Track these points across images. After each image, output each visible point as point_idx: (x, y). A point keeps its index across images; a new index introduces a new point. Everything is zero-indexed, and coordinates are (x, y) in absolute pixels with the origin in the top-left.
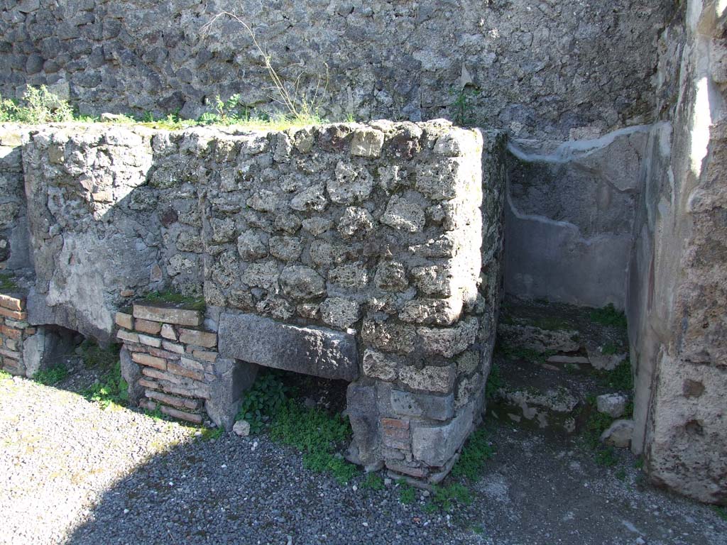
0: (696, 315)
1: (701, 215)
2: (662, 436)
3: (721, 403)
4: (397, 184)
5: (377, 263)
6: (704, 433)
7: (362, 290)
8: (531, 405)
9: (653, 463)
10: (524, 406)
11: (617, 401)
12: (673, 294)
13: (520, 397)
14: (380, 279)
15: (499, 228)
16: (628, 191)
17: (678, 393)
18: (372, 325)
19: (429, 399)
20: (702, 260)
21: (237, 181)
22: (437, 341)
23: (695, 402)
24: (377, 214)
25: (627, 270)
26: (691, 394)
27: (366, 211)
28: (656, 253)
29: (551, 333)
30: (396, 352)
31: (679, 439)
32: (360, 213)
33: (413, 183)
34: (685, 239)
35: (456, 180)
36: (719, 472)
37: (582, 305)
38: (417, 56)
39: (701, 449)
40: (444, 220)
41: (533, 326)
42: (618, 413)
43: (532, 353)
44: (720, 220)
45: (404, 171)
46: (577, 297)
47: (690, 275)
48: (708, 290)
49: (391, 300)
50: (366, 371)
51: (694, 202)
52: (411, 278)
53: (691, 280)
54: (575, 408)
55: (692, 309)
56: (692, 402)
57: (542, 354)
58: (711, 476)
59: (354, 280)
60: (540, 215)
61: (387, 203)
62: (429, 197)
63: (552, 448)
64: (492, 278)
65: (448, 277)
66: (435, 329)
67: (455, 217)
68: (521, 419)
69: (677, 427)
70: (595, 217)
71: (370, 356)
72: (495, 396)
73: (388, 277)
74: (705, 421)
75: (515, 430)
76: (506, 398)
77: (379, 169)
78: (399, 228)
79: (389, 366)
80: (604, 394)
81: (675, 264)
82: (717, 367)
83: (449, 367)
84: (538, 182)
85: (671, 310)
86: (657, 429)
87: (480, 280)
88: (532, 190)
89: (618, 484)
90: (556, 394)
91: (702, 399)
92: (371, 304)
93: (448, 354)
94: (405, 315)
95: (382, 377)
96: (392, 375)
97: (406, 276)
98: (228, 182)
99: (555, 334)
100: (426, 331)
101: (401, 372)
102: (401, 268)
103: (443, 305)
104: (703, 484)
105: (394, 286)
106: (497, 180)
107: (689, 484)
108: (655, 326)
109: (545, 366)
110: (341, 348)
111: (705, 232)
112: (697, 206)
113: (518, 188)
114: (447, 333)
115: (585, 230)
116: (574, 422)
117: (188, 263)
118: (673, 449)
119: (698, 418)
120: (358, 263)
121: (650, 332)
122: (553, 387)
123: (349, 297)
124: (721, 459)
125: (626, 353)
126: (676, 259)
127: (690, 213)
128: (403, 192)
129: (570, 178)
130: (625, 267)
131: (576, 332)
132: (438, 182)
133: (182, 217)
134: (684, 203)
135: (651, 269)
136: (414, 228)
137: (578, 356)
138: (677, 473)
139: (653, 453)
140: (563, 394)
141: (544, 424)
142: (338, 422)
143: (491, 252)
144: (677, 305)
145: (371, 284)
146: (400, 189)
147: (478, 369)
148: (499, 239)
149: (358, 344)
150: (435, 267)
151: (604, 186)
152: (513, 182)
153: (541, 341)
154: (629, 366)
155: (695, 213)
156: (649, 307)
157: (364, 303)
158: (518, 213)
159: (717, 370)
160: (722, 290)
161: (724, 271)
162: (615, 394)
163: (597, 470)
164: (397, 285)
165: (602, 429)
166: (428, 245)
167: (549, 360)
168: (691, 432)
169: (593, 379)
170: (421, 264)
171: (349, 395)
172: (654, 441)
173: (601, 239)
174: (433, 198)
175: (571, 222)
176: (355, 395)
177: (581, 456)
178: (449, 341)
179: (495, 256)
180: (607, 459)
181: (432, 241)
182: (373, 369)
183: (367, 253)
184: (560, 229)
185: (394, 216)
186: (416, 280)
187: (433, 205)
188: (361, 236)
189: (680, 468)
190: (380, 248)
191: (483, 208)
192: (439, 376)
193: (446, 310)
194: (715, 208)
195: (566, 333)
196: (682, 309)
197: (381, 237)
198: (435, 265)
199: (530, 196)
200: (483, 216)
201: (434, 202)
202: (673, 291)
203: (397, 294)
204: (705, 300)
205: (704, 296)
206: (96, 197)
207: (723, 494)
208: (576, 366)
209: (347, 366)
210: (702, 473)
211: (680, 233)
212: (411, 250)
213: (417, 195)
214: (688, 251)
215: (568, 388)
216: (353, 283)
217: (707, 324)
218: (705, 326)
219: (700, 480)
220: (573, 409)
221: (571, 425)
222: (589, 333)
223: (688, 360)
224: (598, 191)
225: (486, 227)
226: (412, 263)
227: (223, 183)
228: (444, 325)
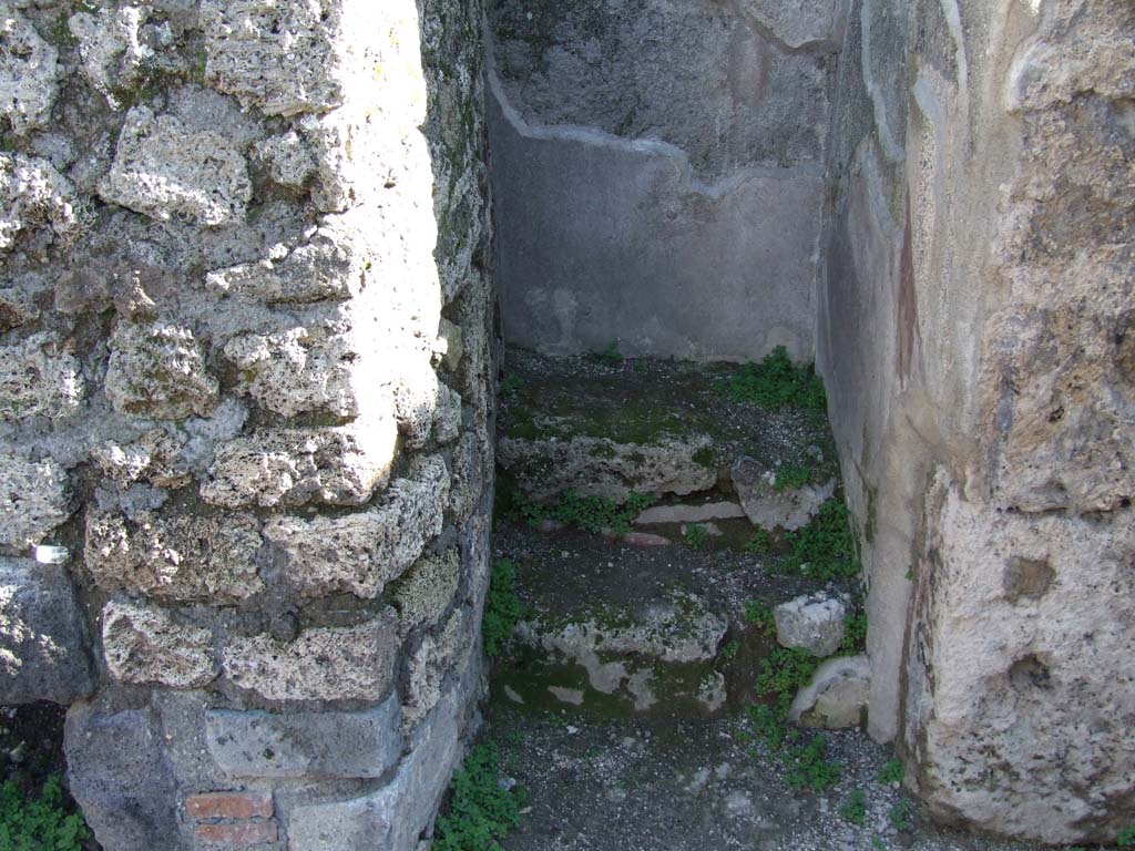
0: (1033, 391)
1: (1044, 116)
2: (954, 704)
3: (1093, 604)
4: (143, 68)
5: (106, 332)
6: (1053, 681)
7: (69, 426)
8: (607, 656)
9: (933, 772)
10: (590, 662)
11: (825, 615)
12: (972, 337)
13: (576, 639)
14: (123, 382)
15: (480, 177)
16: (808, 49)
17: (992, 595)
18: (116, 530)
19: (325, 724)
20: (1045, 241)
22: (330, 556)
23: (1033, 611)
24: (84, 172)
25: (815, 258)
26: (1021, 593)
27: (45, 164)
28: (915, 227)
29: (643, 450)
30: (205, 600)
31: (993, 706)
32: (24, 174)
33: (199, 64)
34: (1002, 187)
35: (339, 48)
36: (1089, 770)
37: (709, 358)
39: (1046, 721)
40: (312, 179)
41: (590, 435)
42: (830, 645)
43: (595, 506)
44: (1089, 128)
45: (159, 23)
46: (694, 339)
47: (1017, 283)
48: (1062, 322)
49: (167, 444)
50: (115, 668)
51: (1027, 79)
52: (225, 373)
53: (1021, 297)
54: (722, 644)
55: (1022, 374)
56: (1025, 612)
57: (622, 508)
58: (1069, 783)
59: (36, 393)
60: (582, 123)
61: (115, 134)
62: (254, 108)
63: (673, 762)
64: (474, 328)
65: (344, 358)
66: (319, 520)
67: (347, 171)
68: (585, 697)
69: (990, 679)
70: (729, 123)
71: (124, 623)
72: (509, 647)
73: (149, 375)
74: (1056, 653)
75: (572, 730)
76: (540, 646)
77: (73, 21)
78: (166, 216)
79: (189, 645)
80: (790, 598)
81: (976, 254)
82: (1082, 516)
83: (375, 624)
84: (572, 34)
85: (968, 384)
86: (942, 691)
87: (442, 346)
88: (556, 54)
89: (850, 838)
90: (670, 616)
91: (1050, 602)
92: (104, 464)
93: (370, 588)
94: (221, 486)
95: (170, 678)
96: (203, 669)
97: (208, 368)
99: (652, 451)
100: (291, 529)
101: (229, 657)
102: (188, 344)
103: (337, 447)
104: (1052, 804)
105: (172, 400)
106: (463, 36)
107: (1019, 810)
108: (918, 420)
109: (632, 537)
110: (25, 609)
111: (1054, 164)
112: (1033, 91)
113: (517, 50)
114: (359, 527)
115: (705, 162)
116: (722, 684)
118: (981, 733)
119: (1040, 648)
120: (41, 337)
121: (904, 433)
122: (660, 597)
123: (26, 449)
124: (1093, 739)
125: (833, 480)
126: (980, 243)
127: (1015, 113)
128: (167, 97)
129: (657, 19)
130: (811, 251)
131: (705, 440)
132: (281, 58)
134: (999, 83)
135: (903, 270)
136: (217, 214)
137: (713, 501)
138: (992, 789)
139: (931, 746)
140: (687, 613)
141: (645, 700)
142: (55, 807)
143: (465, 257)
144: (985, 367)
145: (95, 400)
146: (155, 85)
147: (461, 600)
148: (482, 209)
149: (78, 589)
150: (299, 331)
151: (747, 36)
152: (503, 36)
153: (617, 474)
154: (845, 514)
155: (1028, 112)
156: (902, 367)
157: (80, 464)
158: (523, 123)
159: (1083, 525)
160: (1096, 319)
161: (1100, 268)
162: (820, 595)
163: (794, 806)
164: (184, 396)
165: (794, 690)
166: (270, 265)
167: (640, 520)
168: (1022, 682)
169: (757, 556)
170: (254, 325)
171: (71, 743)
172: (933, 716)
173: (747, 180)
174: (271, 108)
175: (666, 139)
176: (90, 743)
177: (750, 772)
178: (366, 550)
179: (477, 262)
180: (816, 770)
181: (279, 251)
182: (137, 657)
183: (70, 304)
184: (640, 159)
185: (145, 177)
186: (241, 376)
187: (270, 133)
188: (41, 250)
189: (999, 774)
190: (111, 283)
191: (431, 130)
192: (348, 656)
193: (349, 459)
194: (1077, 95)
195: (678, 444)
196: (997, 378)
197: (109, 250)
198: (301, 324)
199: (550, 73)
200: (433, 152)
201: (274, 125)
202: (973, 329)
203: (188, 425)
204: (1055, 349)
205: (1053, 337)
207: (1096, 820)
208: (711, 529)
209: (51, 661)
210: (1049, 779)
211: (987, 173)
212: (216, 286)
213: (213, 105)
214: (1011, 219)
215: (699, 593)
216: (34, 402)
217: (1061, 409)
218: (1055, 417)
219: (1043, 796)
220: (718, 649)
221: (716, 692)
222: (737, 435)
223: (1014, 509)
224: (733, 50)
225: (445, 184)
226: (222, 323)
228: (346, 505)
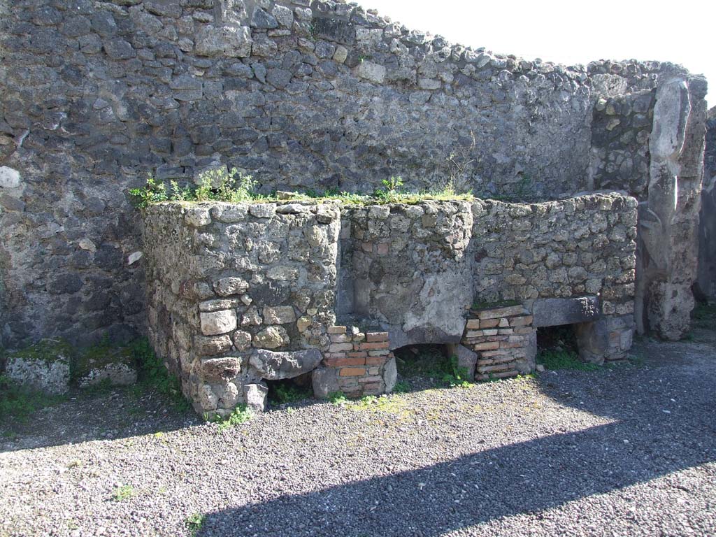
5: (609, 259)
7: (604, 273)
14: (610, 266)
18: (607, 289)
19: (627, 318)
21: (549, 227)
23: (675, 299)
24: (609, 236)
26: (674, 296)
27: (606, 235)
30: (616, 299)
32: (603, 236)
38: (495, 156)
39: (676, 318)
49: (614, 274)
50: (604, 312)
52: (621, 263)
59: (600, 268)
61: (613, 230)
71: (606, 304)
73: (613, 264)
74: (677, 306)
77: (610, 216)
78: (618, 241)
79: (613, 307)
83: (634, 300)
91: (677, 297)
92: (607, 278)
93: (633, 294)
94: (619, 280)
95: (610, 313)
96: (614, 311)
97: (619, 262)
98: (544, 228)
100: (626, 286)
101: (617, 308)
102: (618, 259)
107: (673, 334)
110: (595, 304)
117: (492, 282)
118: (669, 321)
120: (602, 260)
128: (619, 225)
133: (492, 254)
136: (623, 240)
145: (607, 269)
146: (618, 223)
149: (601, 299)
150: (629, 256)
157: (604, 279)
164: (616, 267)
178: (633, 288)
182: (607, 310)
183: (605, 255)
185: (616, 236)
188: (604, 247)
192: (631, 306)
197: (611, 246)
203: (617, 271)
206: (457, 246)
209: (597, 312)
210: (677, 328)
216: (600, 270)
223: (673, 283)
226: (622, 256)
227: (541, 229)
